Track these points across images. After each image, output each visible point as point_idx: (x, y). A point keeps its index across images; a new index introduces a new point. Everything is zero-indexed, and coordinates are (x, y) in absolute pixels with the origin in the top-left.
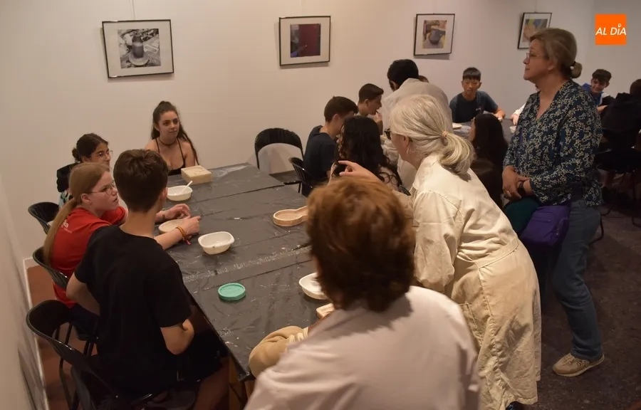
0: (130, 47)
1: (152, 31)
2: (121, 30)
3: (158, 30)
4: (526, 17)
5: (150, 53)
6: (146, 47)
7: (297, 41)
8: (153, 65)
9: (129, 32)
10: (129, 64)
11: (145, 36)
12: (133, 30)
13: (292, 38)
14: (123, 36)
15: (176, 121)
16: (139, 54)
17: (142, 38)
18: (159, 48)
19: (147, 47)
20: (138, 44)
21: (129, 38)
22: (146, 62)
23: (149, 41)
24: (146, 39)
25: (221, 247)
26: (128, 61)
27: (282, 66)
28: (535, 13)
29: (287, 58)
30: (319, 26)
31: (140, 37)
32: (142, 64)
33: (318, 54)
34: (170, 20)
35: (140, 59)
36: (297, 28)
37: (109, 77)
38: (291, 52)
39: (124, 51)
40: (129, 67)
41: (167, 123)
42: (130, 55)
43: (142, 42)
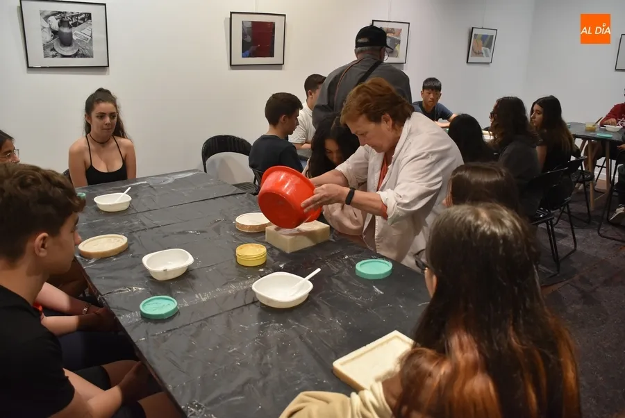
0: (55, 33)
1: (83, 16)
2: (44, 11)
3: (90, 14)
4: (475, 31)
5: (80, 41)
6: (75, 34)
7: (249, 39)
8: (84, 56)
9: (54, 15)
10: (54, 53)
11: (74, 21)
12: (60, 13)
13: (244, 35)
14: (46, 18)
15: (112, 115)
16: (66, 41)
17: (70, 23)
18: (91, 36)
19: (77, 33)
20: (65, 30)
21: (54, 22)
22: (75, 51)
23: (80, 26)
24: (75, 25)
25: (174, 270)
26: (53, 49)
27: (233, 66)
28: (482, 28)
29: (238, 58)
30: (272, 25)
31: (68, 22)
32: (70, 54)
33: (272, 55)
34: (105, 5)
35: (68, 48)
36: (249, 25)
37: (28, 67)
38: (243, 51)
39: (48, 37)
40: (53, 56)
41: (102, 116)
42: (56, 43)
43: (70, 27)
